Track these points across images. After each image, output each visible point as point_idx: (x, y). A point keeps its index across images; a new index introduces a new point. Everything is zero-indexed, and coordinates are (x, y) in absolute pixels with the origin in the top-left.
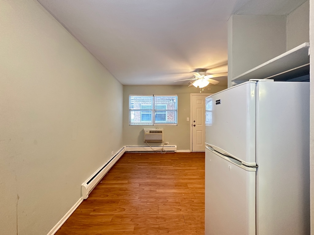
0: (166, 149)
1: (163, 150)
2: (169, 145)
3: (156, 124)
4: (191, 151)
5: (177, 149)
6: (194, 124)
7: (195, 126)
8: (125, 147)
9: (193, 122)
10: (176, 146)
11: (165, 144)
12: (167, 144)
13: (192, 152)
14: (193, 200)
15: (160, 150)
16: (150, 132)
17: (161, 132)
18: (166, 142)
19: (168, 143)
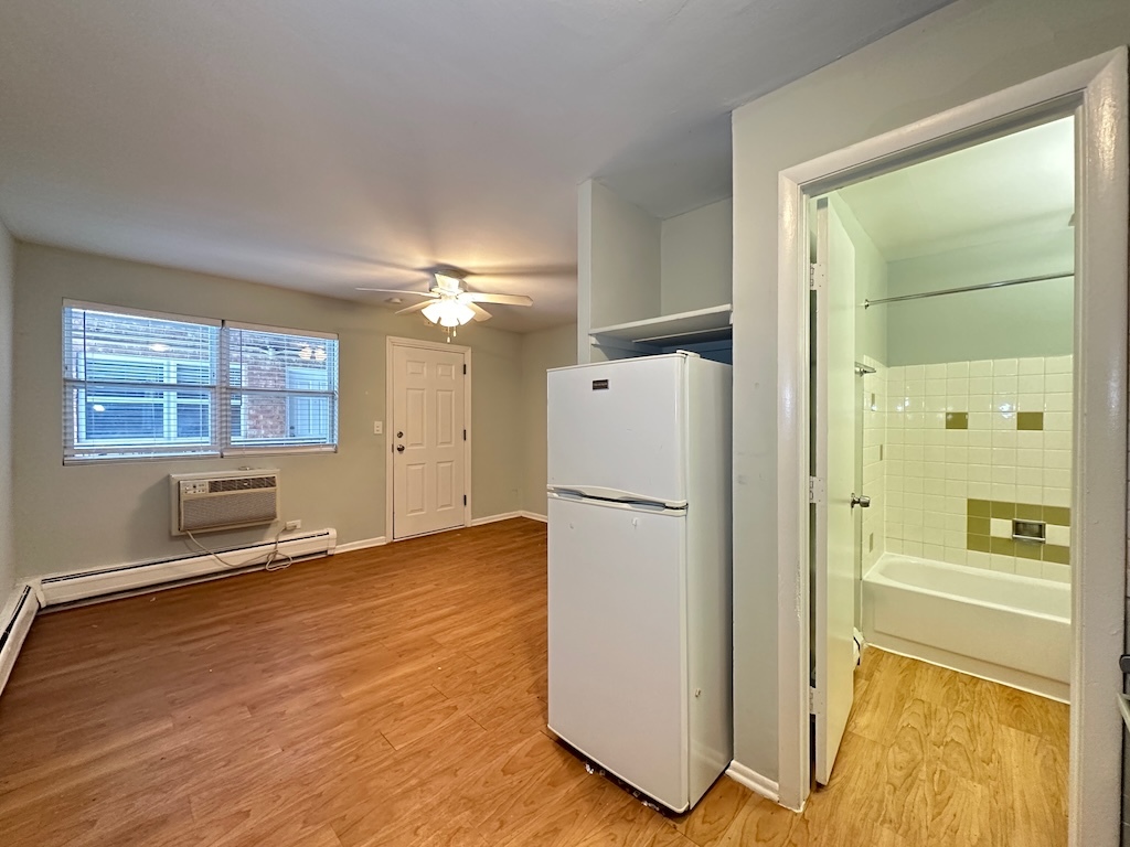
0: (290, 549)
1: (278, 557)
2: (301, 530)
3: (235, 448)
4: (390, 540)
5: (339, 541)
6: (399, 442)
7: (401, 449)
8: (34, 582)
9: (396, 437)
10: (333, 533)
11: (286, 531)
12: (294, 529)
13: (392, 543)
14: (472, 669)
15: (262, 560)
16: (214, 486)
17: (270, 482)
18: (290, 523)
19: (298, 522)
